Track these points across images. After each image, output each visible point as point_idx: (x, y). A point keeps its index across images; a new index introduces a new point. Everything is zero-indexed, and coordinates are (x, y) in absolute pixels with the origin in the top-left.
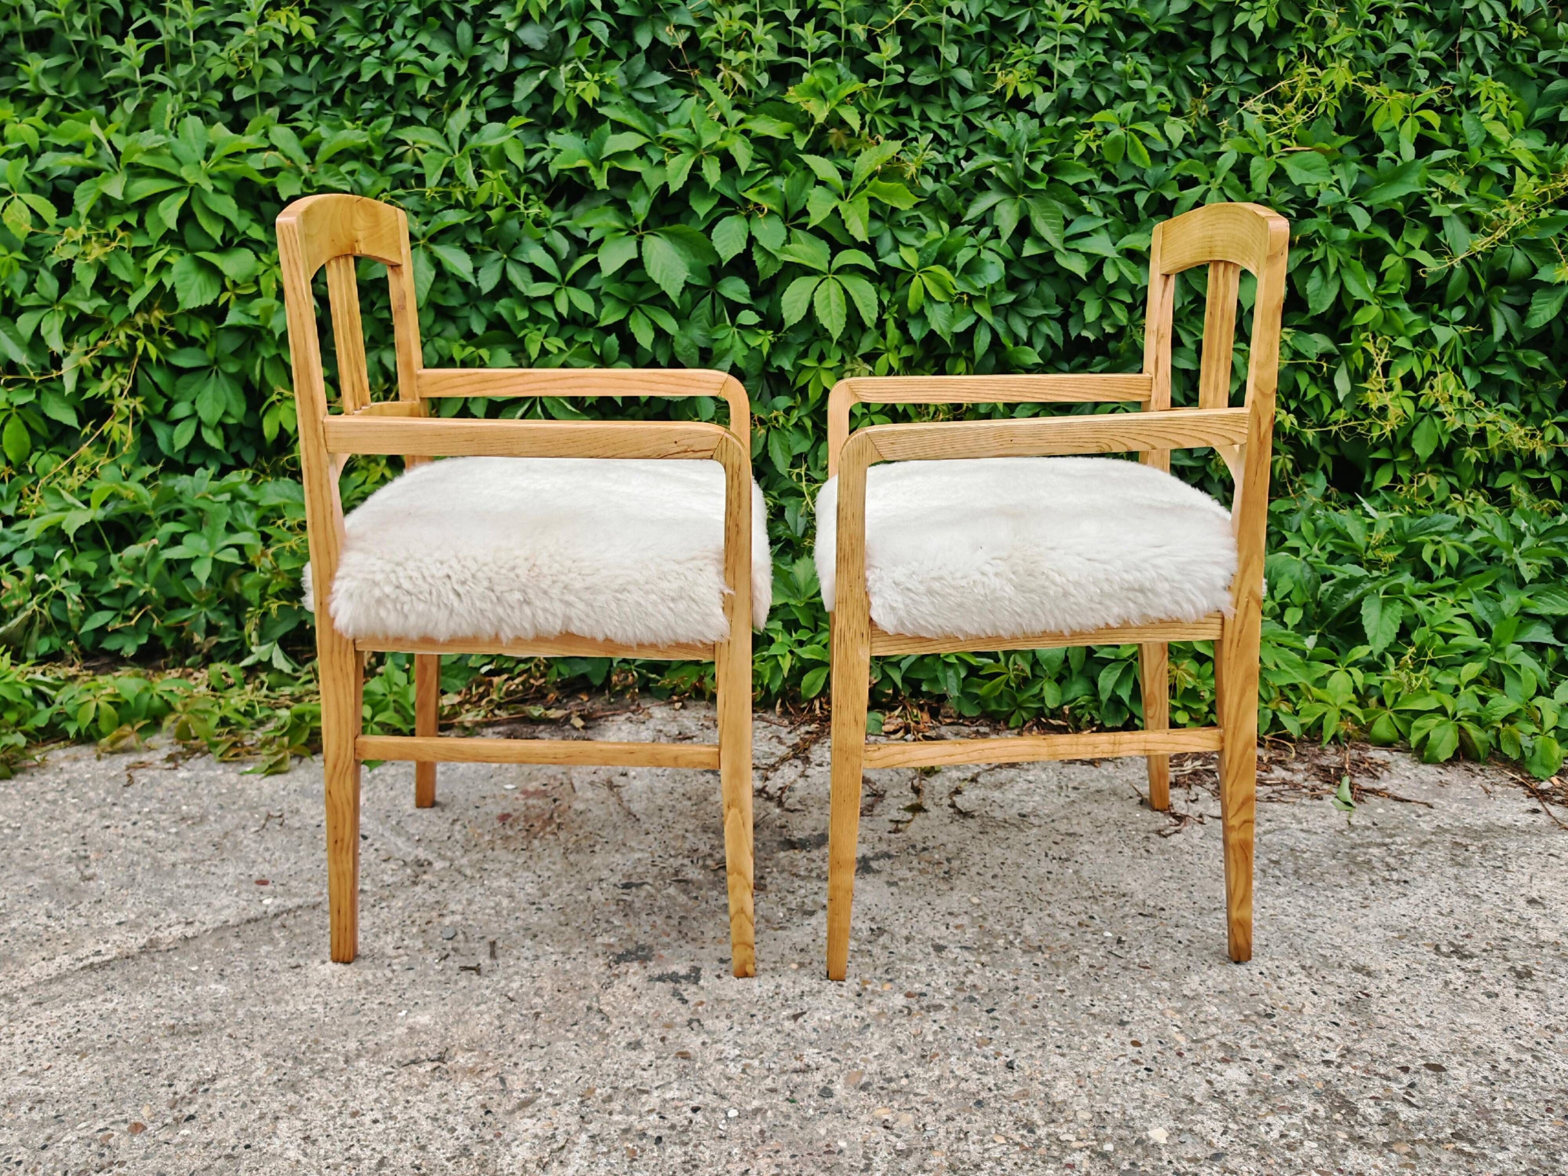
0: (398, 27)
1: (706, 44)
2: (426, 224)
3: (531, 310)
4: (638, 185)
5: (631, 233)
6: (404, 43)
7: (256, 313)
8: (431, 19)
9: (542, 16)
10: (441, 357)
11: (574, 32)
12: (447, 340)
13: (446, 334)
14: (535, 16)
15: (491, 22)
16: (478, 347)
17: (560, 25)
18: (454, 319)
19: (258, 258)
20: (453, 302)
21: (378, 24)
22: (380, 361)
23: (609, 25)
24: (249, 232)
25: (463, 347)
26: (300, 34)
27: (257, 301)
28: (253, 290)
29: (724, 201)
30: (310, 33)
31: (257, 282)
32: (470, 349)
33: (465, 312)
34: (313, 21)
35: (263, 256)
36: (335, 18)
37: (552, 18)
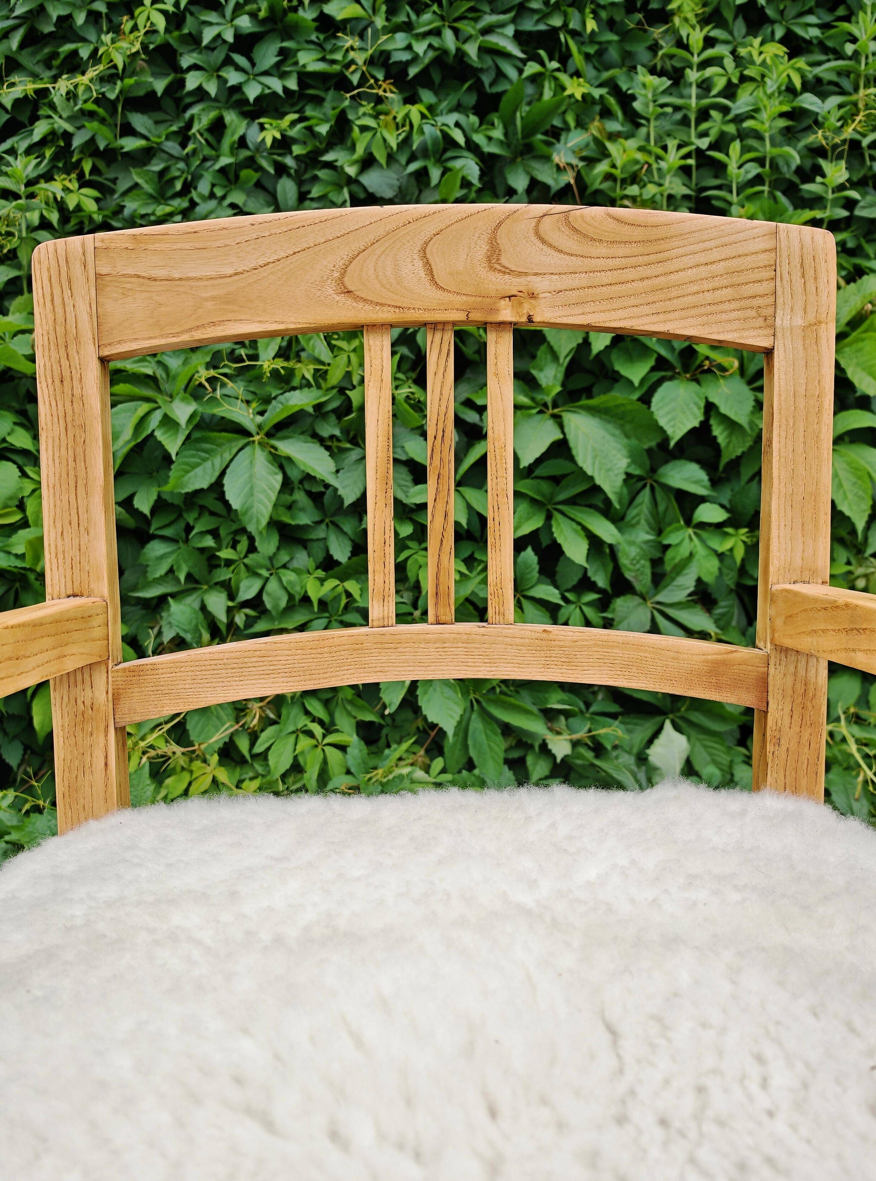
0: (204, 187)
1: (597, 185)
2: (262, 413)
3: (415, 523)
4: (543, 348)
5: (540, 412)
6: (213, 203)
7: (20, 549)
8: (245, 173)
9: (391, 158)
10: (291, 597)
11: (435, 174)
12: (296, 571)
13: (295, 564)
14: (381, 156)
15: (322, 174)
16: (342, 579)
17: (413, 167)
18: (304, 544)
19: (24, 474)
20: (304, 519)
21: (178, 186)
22: (203, 608)
23: (477, 163)
24: (9, 439)
25: (322, 581)
26: (79, 208)
27: (23, 533)
28: (16, 518)
29: (661, 364)
30: (91, 206)
31: (21, 506)
32: (332, 583)
33: (320, 533)
34: (95, 193)
35: (29, 470)
36: (122, 186)
37: (403, 160)
